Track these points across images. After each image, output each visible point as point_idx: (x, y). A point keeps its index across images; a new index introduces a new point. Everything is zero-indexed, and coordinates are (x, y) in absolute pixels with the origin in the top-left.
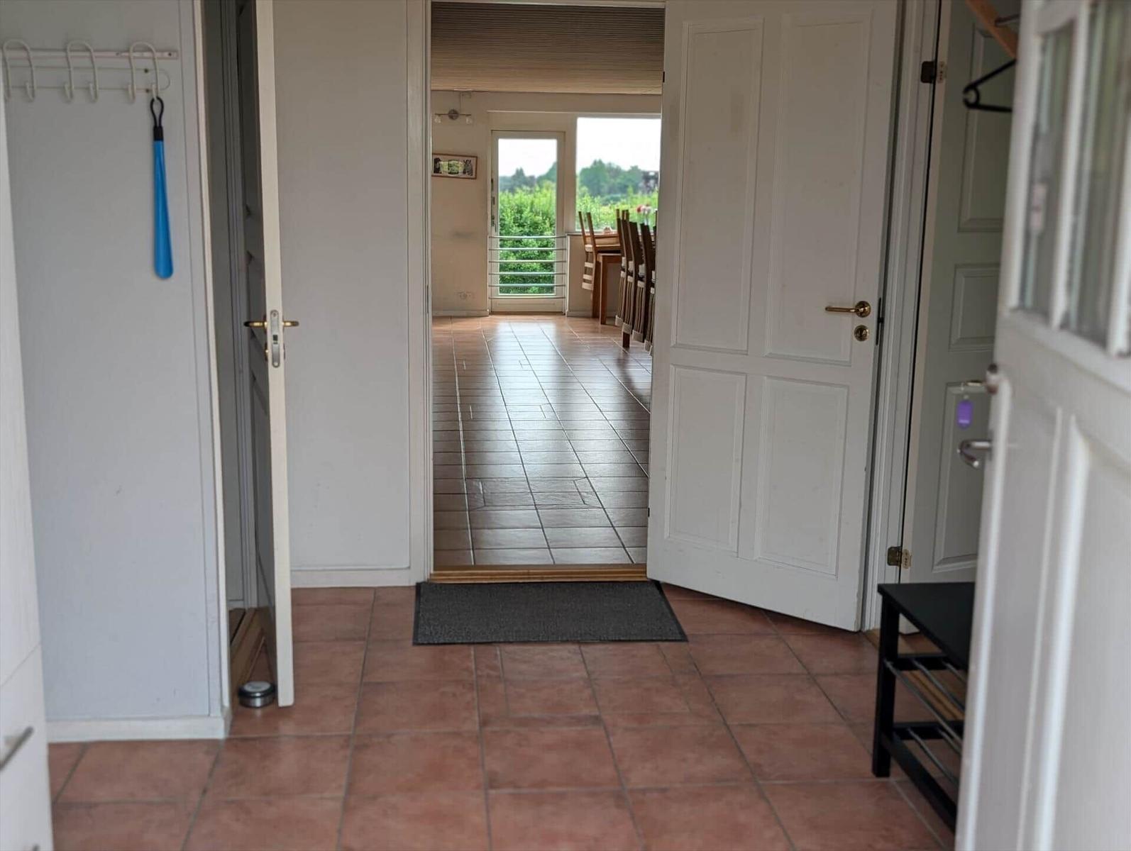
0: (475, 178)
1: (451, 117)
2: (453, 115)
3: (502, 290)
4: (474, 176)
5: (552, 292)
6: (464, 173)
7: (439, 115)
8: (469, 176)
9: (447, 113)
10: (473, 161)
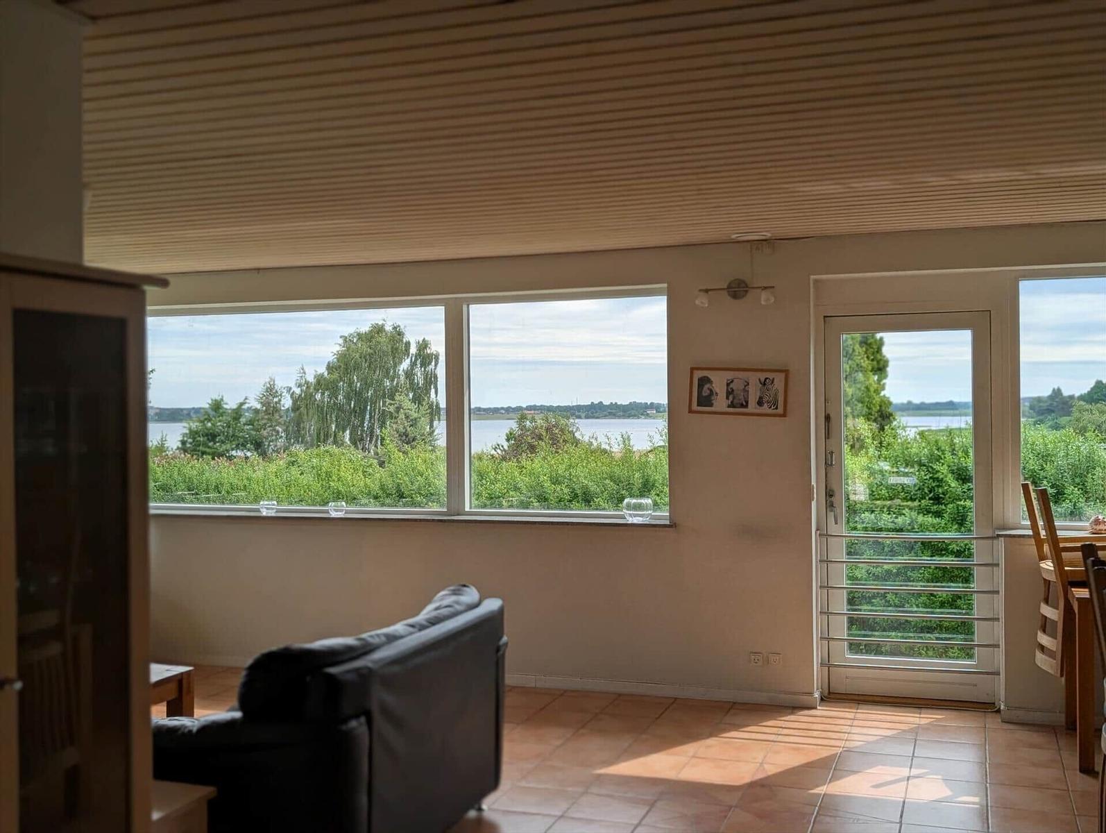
0: (784, 415)
1: (735, 296)
2: (738, 290)
3: (854, 647)
4: (780, 410)
5: (970, 656)
6: (760, 403)
7: (707, 291)
8: (770, 411)
9: (725, 287)
10: (779, 380)
